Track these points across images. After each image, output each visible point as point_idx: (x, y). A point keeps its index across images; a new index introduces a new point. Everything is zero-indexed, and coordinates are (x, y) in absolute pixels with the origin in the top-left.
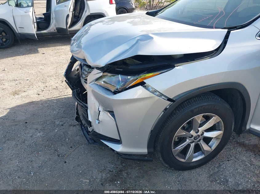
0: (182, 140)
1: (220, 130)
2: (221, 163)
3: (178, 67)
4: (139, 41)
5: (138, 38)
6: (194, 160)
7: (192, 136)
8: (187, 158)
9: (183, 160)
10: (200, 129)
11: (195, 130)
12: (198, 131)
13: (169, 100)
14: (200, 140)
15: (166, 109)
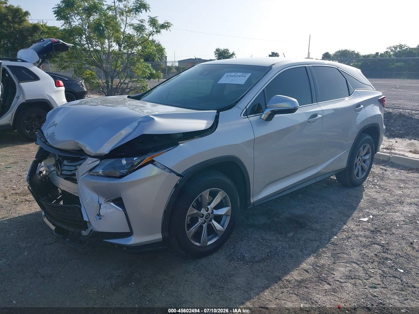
0: (194, 220)
1: (228, 206)
2: (236, 245)
3: (181, 145)
4: (141, 123)
5: (140, 120)
6: (209, 243)
7: (203, 215)
8: (201, 241)
9: (198, 244)
10: (209, 207)
11: (205, 208)
12: (208, 208)
13: (178, 175)
14: (211, 219)
15: (176, 185)
